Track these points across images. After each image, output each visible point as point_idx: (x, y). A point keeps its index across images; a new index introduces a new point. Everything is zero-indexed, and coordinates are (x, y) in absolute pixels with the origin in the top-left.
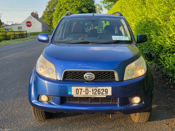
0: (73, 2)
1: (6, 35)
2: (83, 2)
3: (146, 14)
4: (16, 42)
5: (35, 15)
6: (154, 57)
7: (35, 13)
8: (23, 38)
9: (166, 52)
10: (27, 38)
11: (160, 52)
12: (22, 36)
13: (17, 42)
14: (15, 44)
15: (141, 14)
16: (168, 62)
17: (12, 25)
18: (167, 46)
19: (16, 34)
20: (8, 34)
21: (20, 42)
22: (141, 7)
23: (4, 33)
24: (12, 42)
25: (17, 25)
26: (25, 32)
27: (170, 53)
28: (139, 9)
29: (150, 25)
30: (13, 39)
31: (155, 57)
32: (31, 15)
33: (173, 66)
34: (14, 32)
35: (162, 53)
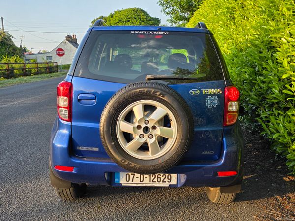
0: (129, 21)
1: (25, 69)
2: (143, 21)
3: (235, 35)
4: (38, 80)
5: (72, 40)
6: (247, 112)
7: (72, 36)
8: (51, 73)
9: (271, 106)
10: (57, 73)
11: (260, 104)
12: (49, 70)
13: (40, 78)
14: (37, 81)
15: (227, 36)
16: (276, 126)
17: (39, 53)
18: (274, 96)
19: (41, 67)
20: (28, 66)
21: (44, 79)
22: (227, 25)
23: (22, 65)
24: (32, 80)
25: (46, 53)
26: (55, 65)
27: (279, 108)
28: (224, 29)
29: (243, 55)
30: (35, 74)
31: (250, 111)
32: (65, 39)
33: (286, 134)
34: (38, 63)
35: (264, 107)
